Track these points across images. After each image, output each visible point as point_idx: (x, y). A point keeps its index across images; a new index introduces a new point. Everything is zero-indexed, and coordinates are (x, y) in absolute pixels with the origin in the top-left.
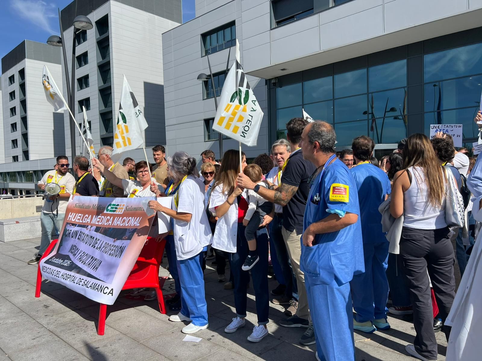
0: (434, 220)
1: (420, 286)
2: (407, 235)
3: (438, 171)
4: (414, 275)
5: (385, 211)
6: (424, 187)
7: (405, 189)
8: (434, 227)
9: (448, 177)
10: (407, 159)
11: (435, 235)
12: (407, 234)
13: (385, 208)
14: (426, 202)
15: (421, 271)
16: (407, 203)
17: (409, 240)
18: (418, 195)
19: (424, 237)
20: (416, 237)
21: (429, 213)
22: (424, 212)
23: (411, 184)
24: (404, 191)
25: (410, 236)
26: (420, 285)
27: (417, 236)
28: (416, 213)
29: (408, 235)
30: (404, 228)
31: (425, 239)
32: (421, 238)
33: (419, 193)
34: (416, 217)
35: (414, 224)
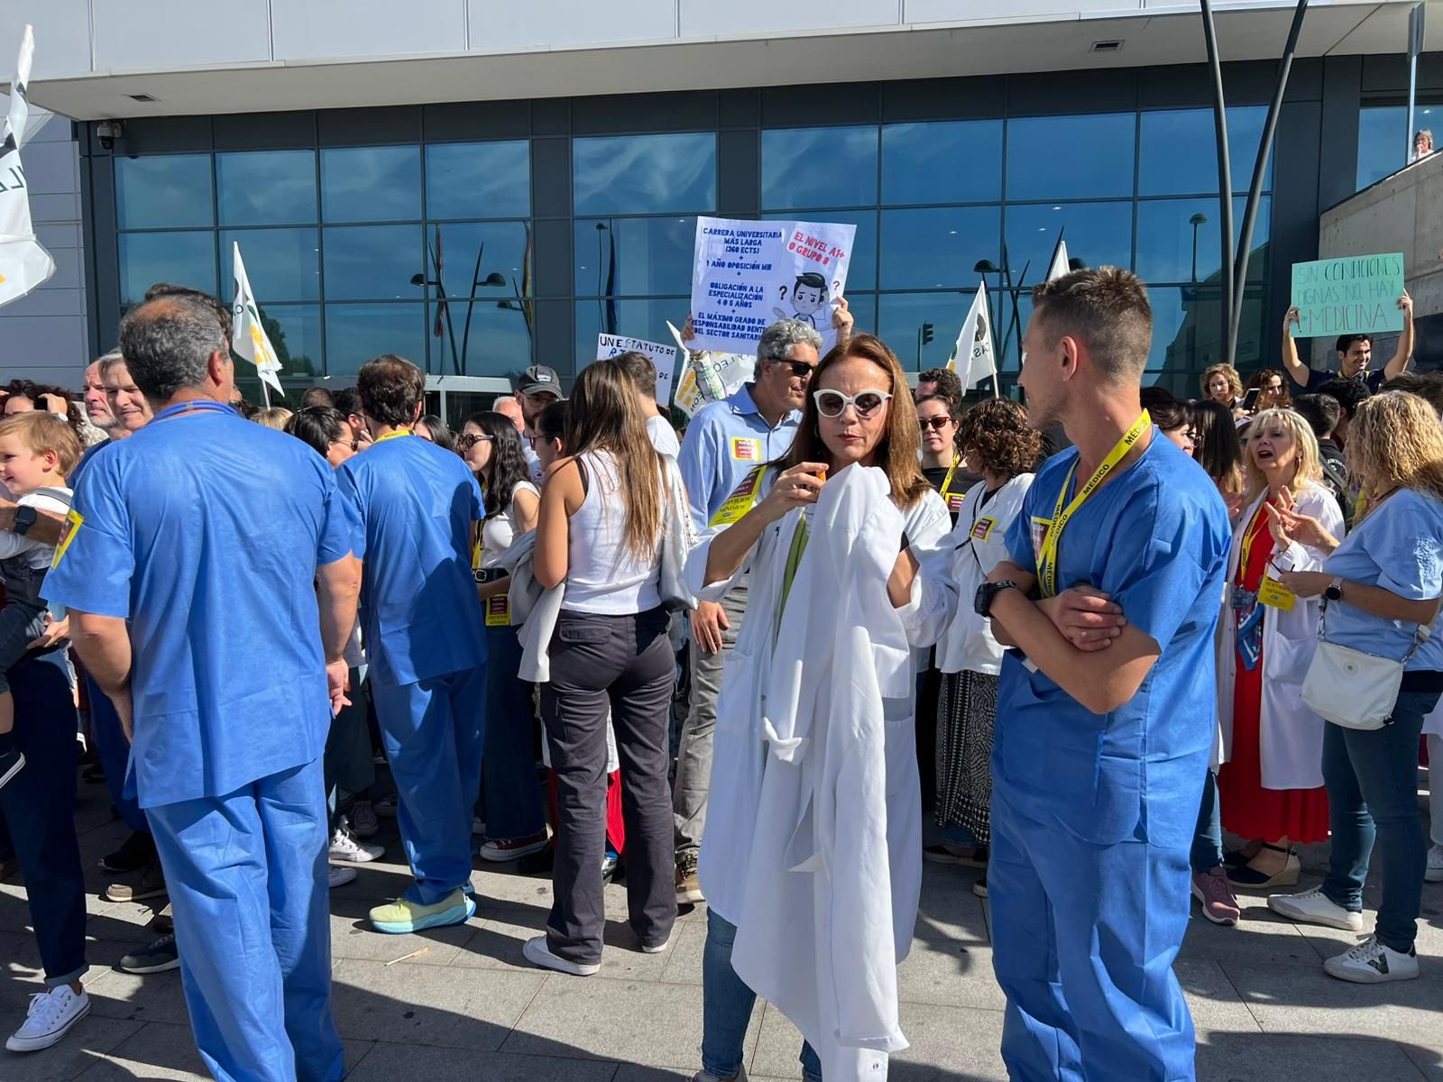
0: (634, 592)
1: (586, 767)
2: (570, 632)
3: (651, 467)
4: (575, 738)
5: (519, 567)
6: (618, 504)
7: (571, 509)
8: (634, 608)
9: (670, 484)
10: (579, 431)
11: (637, 625)
12: (571, 628)
13: (518, 560)
14: (621, 545)
15: (596, 727)
16: (575, 547)
17: (576, 645)
18: (600, 526)
19: (613, 634)
20: (593, 635)
21: (623, 573)
22: (613, 570)
23: (586, 495)
24: (570, 513)
25: (578, 633)
26: (587, 764)
27: (595, 632)
28: (596, 573)
29: (574, 631)
30: (564, 614)
31: (614, 640)
32: (605, 637)
33: (603, 521)
34: (598, 584)
35: (587, 604)
